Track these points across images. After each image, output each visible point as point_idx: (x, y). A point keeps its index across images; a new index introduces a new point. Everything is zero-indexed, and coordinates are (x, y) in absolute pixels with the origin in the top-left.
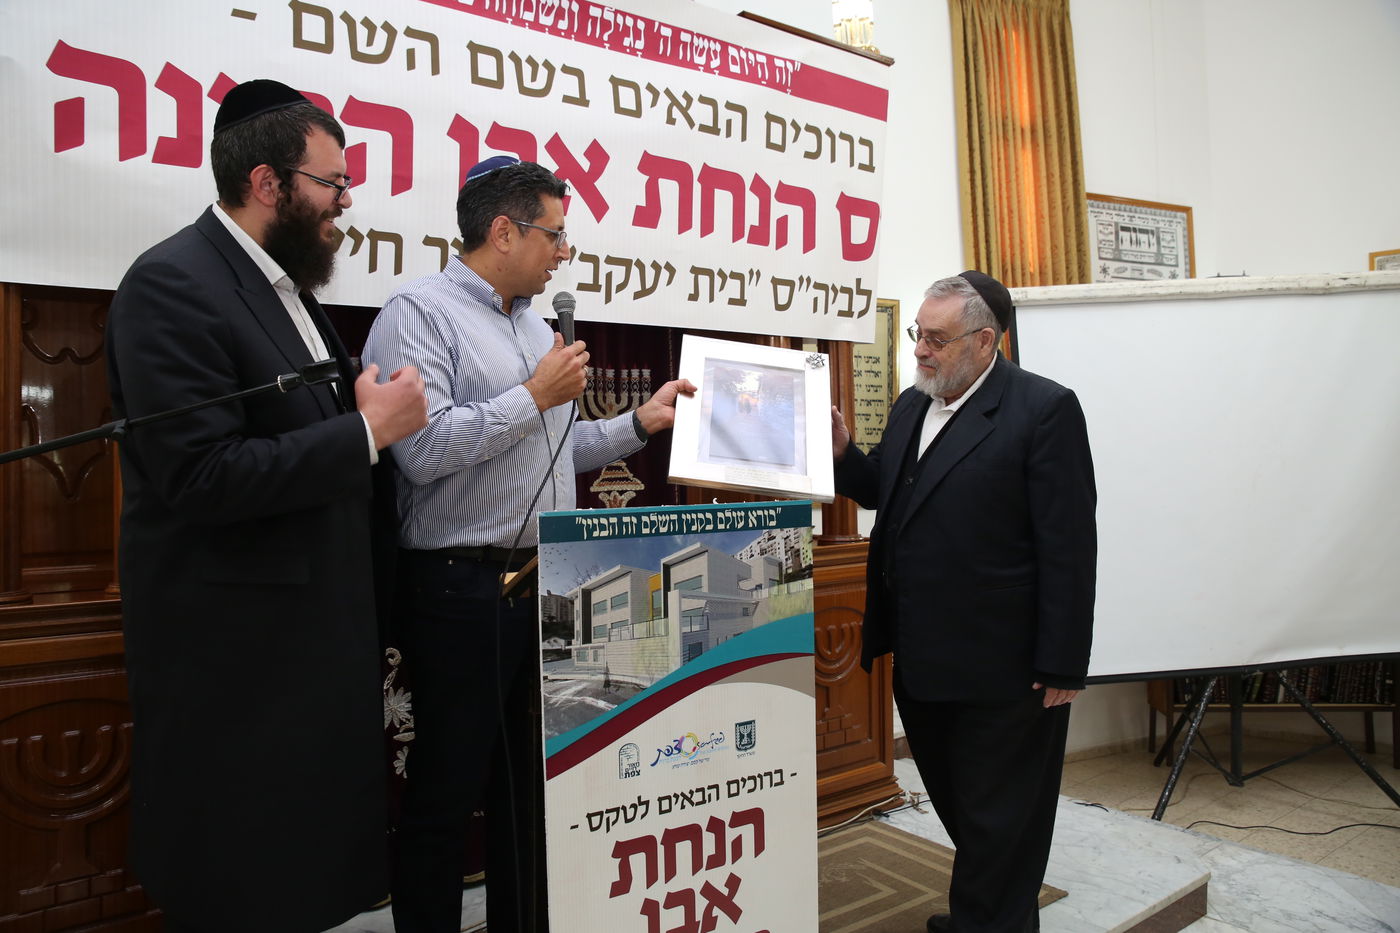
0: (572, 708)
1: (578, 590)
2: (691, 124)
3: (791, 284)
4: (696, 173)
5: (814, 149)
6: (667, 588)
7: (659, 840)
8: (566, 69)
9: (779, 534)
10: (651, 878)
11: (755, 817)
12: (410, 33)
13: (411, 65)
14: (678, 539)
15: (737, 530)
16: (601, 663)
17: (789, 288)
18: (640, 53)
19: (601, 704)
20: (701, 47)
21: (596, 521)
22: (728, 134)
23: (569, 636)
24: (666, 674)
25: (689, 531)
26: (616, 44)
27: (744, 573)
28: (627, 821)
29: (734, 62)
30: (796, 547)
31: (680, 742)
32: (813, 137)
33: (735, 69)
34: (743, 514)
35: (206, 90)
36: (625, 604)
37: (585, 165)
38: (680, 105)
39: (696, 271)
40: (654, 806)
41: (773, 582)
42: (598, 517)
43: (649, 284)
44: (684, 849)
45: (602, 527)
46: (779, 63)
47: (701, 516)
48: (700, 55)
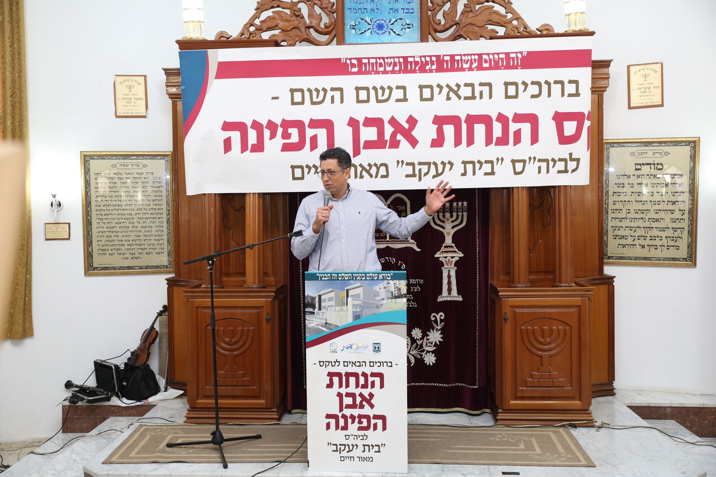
0: (314, 329)
1: (317, 295)
2: (459, 97)
3: (524, 161)
4: (463, 119)
5: (537, 92)
6: (347, 296)
7: (343, 374)
8: (398, 87)
9: (392, 282)
10: (341, 386)
11: (381, 376)
12: (333, 89)
13: (333, 102)
14: (352, 282)
15: (374, 280)
16: (324, 317)
17: (522, 164)
18: (434, 71)
19: (324, 329)
20: (467, 59)
21: (323, 275)
22: (481, 97)
23: (314, 307)
24: (347, 323)
25: (356, 279)
26: (423, 70)
27: (377, 294)
28: (332, 366)
29: (486, 61)
30: (399, 287)
31: (352, 345)
32: (537, 87)
33: (486, 65)
34: (377, 275)
35: (265, 126)
36: (333, 300)
37: (406, 126)
38: (454, 91)
39: (465, 163)
40: (342, 363)
41: (389, 298)
42: (324, 274)
43: (440, 171)
44: (352, 380)
45: (325, 277)
46: (512, 55)
47: (360, 275)
48: (467, 63)
